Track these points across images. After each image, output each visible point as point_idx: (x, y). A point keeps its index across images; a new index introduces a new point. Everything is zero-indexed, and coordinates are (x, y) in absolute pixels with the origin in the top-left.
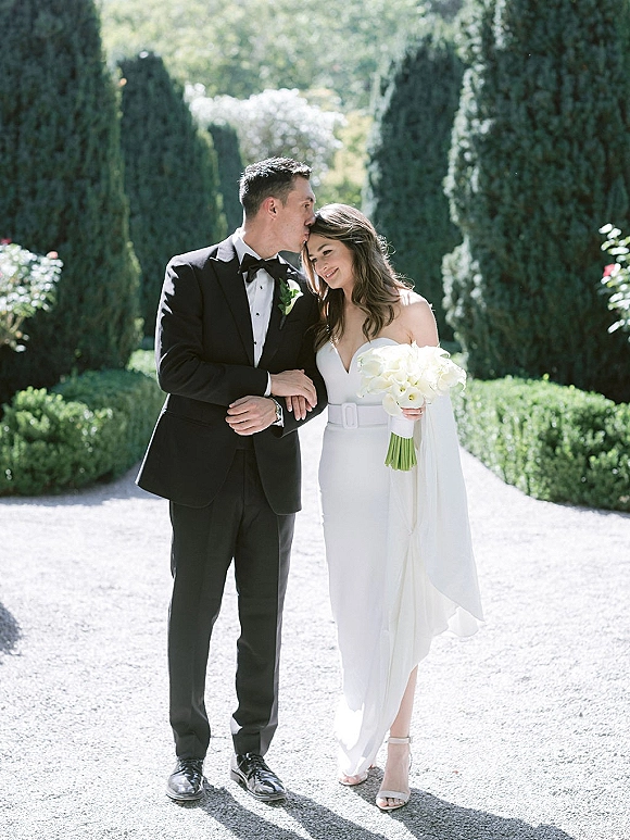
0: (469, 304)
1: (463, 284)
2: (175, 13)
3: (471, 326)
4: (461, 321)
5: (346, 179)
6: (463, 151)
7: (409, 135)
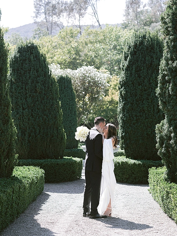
0: (168, 146)
1: (165, 137)
2: (54, 44)
3: (169, 157)
4: (164, 154)
5: (112, 98)
6: (164, 76)
7: (137, 75)
